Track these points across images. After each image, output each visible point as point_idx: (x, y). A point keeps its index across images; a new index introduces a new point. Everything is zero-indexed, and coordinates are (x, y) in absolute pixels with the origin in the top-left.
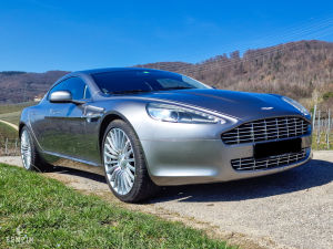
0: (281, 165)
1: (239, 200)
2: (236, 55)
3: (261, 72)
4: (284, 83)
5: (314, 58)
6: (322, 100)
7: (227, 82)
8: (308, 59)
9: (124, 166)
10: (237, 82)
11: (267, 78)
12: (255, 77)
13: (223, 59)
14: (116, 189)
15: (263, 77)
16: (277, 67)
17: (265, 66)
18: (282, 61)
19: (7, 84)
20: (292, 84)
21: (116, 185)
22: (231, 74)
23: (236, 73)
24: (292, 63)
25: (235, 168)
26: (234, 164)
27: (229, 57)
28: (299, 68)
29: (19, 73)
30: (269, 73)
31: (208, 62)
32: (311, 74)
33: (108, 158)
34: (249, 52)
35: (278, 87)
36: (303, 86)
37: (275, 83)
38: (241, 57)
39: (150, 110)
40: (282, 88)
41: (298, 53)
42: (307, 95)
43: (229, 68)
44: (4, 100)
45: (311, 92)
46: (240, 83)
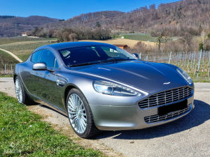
0: (174, 117)
1: (149, 138)
2: (153, 7)
3: (169, 19)
4: (184, 26)
5: (203, 10)
6: (207, 37)
7: (147, 25)
8: (199, 11)
9: (80, 116)
10: (154, 24)
11: (173, 22)
12: (166, 21)
13: (144, 9)
14: (76, 129)
15: (170, 22)
16: (179, 15)
17: (172, 14)
18: (182, 11)
19: (3, 24)
20: (189, 27)
21: (76, 126)
22: (150, 19)
23: (153, 19)
24: (189, 13)
25: (147, 122)
26: (146, 119)
27: (148, 8)
28: (193, 16)
29: (11, 17)
30: (174, 20)
31: (135, 11)
32: (200, 20)
33: (70, 110)
34: (162, 5)
35: (180, 29)
36: (195, 28)
37: (178, 26)
38: (157, 8)
39: (95, 85)
40: (182, 29)
41: (193, 6)
42: (198, 34)
43: (149, 16)
44: (2, 35)
45: (200, 32)
46: (156, 26)
